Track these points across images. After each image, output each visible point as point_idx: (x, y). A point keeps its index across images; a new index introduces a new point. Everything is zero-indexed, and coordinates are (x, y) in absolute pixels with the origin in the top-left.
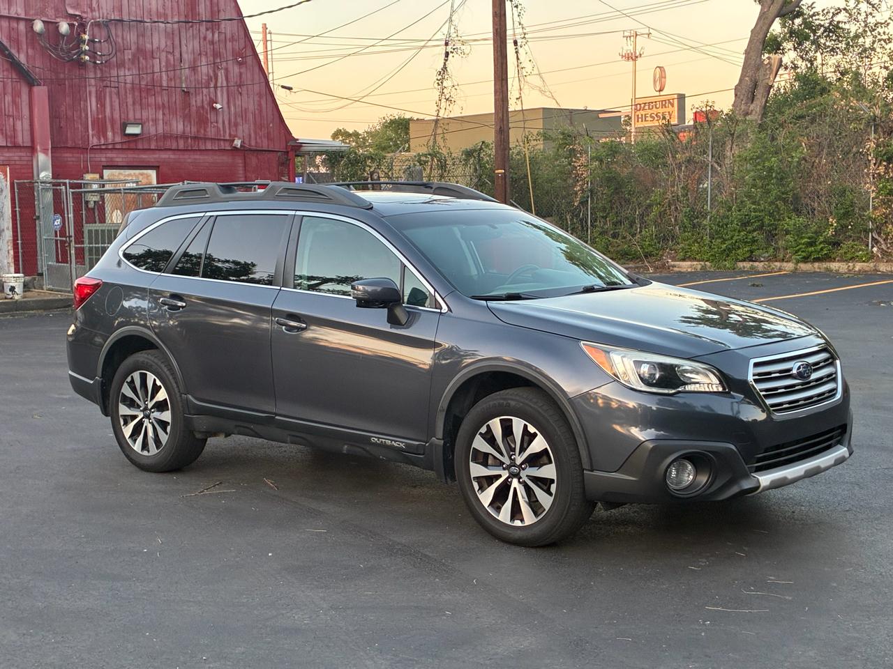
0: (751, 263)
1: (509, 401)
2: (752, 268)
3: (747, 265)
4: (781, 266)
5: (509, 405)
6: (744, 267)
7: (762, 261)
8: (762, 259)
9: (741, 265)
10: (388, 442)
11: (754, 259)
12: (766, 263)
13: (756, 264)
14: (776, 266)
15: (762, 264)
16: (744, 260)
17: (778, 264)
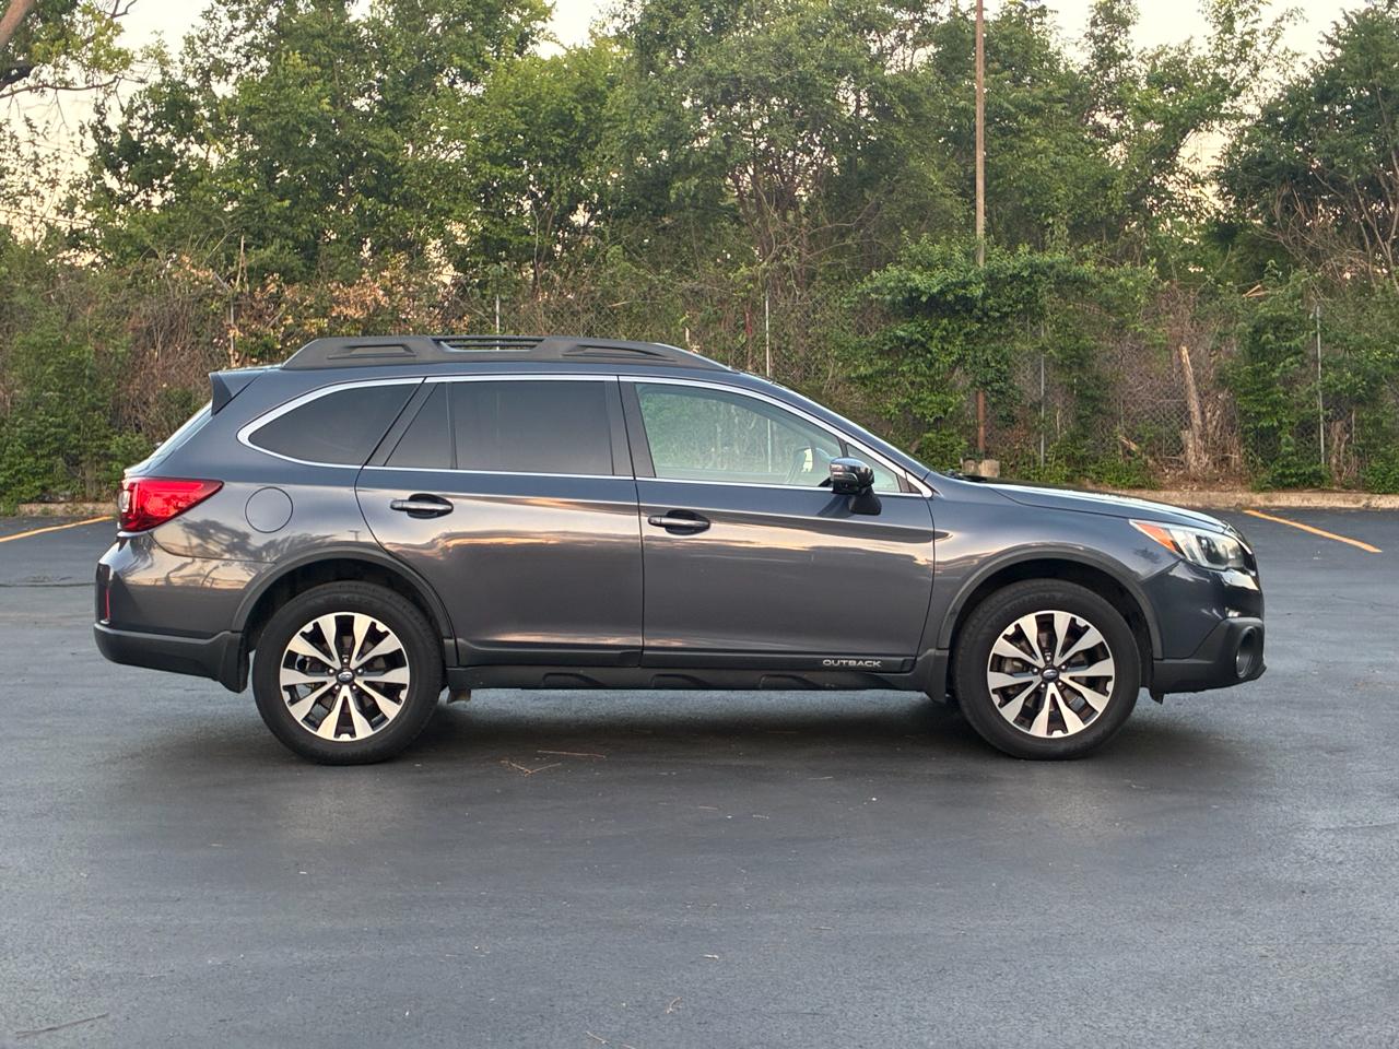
0: (43, 505)
1: (1054, 593)
2: (46, 512)
3: (37, 508)
4: (95, 509)
5: (1054, 598)
6: (31, 512)
7: (62, 502)
8: (62, 499)
9: (26, 508)
10: (852, 663)
11: (47, 499)
12: (70, 505)
13: (52, 507)
14: (87, 509)
15: (63, 506)
16: (31, 502)
17: (90, 506)
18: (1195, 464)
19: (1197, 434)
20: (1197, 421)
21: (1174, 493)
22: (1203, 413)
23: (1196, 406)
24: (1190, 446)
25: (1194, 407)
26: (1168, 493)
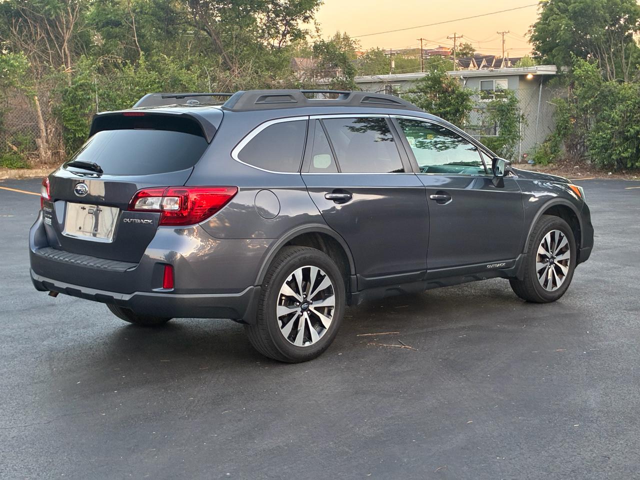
10: (497, 265)
18: (45, 155)
19: (44, 140)
20: (44, 134)
21: (40, 170)
22: (46, 130)
23: (44, 127)
24: (42, 146)
25: (42, 126)
26: (37, 170)
